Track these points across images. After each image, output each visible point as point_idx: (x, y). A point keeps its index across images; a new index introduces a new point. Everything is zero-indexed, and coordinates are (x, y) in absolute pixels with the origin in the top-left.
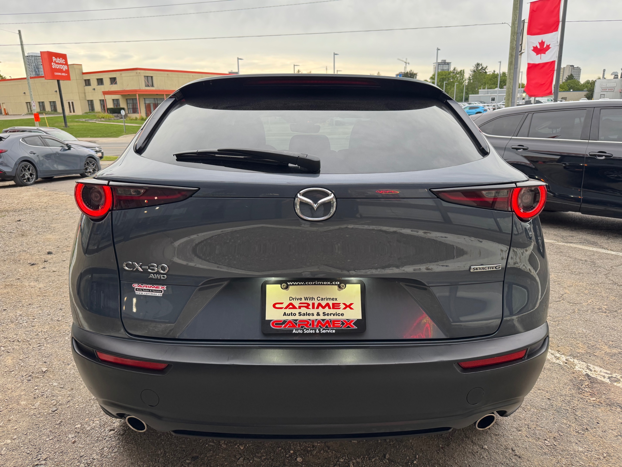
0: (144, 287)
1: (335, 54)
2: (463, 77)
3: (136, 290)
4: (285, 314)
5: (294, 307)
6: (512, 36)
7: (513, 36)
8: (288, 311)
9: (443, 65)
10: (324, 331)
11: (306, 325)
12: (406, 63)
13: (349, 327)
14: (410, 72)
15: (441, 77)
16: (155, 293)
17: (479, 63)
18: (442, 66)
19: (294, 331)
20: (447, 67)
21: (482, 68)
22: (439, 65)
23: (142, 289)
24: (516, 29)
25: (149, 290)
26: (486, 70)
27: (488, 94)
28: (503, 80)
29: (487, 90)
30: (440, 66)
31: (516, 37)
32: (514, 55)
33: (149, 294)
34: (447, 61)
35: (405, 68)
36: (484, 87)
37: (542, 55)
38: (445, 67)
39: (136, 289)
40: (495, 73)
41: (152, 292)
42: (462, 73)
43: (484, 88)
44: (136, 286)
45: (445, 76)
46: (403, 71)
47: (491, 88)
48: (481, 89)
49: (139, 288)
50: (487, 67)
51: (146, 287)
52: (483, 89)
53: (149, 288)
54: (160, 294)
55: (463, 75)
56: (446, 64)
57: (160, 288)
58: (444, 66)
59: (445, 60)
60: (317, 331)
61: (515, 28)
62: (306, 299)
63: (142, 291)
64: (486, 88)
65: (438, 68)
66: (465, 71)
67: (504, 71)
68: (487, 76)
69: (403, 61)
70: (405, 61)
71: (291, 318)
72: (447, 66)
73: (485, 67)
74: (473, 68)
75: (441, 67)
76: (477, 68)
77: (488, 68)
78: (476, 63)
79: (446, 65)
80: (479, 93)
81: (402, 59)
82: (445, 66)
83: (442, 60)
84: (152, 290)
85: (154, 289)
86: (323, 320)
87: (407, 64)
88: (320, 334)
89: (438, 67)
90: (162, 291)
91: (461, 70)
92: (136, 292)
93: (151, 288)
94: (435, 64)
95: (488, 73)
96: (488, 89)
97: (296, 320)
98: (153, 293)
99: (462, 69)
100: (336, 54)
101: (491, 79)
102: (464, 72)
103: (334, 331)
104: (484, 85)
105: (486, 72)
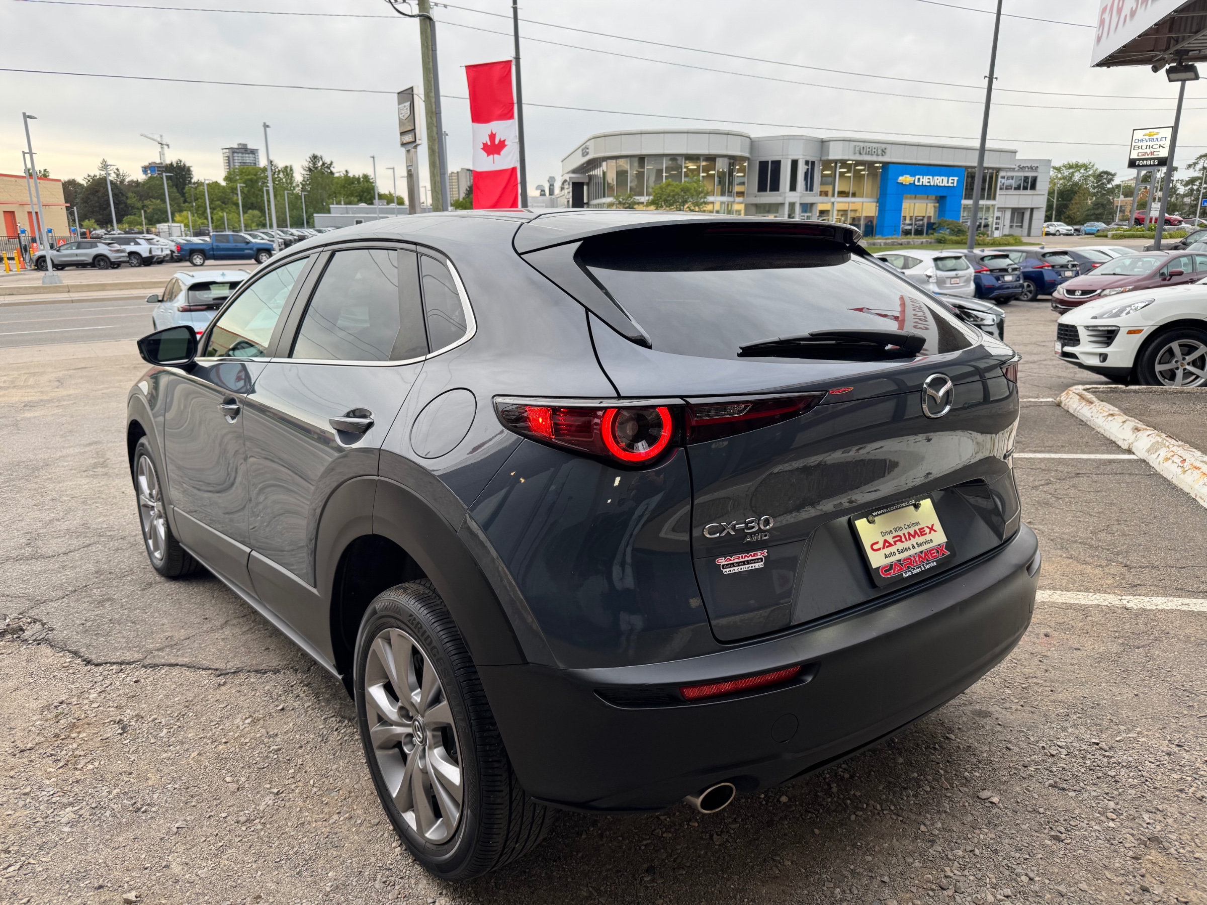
0: (735, 559)
1: (26, 117)
2: (291, 180)
3: (723, 568)
4: (886, 557)
5: (891, 545)
6: (429, 118)
7: (431, 118)
8: (888, 551)
9: (242, 153)
10: (928, 567)
11: (910, 564)
12: (162, 144)
13: (943, 554)
14: (177, 163)
15: (246, 177)
16: (753, 565)
17: (316, 153)
18: (240, 155)
19: (905, 575)
20: (251, 158)
21: (324, 164)
22: (234, 152)
23: (733, 564)
24: (434, 106)
25: (744, 562)
26: (332, 169)
27: (347, 213)
28: (367, 189)
29: (345, 206)
30: (236, 155)
31: (434, 120)
32: (437, 151)
33: (745, 568)
34: (249, 147)
35: (162, 154)
36: (338, 200)
37: (496, 156)
38: (248, 159)
39: (723, 566)
40: (349, 175)
41: (748, 564)
42: (288, 171)
43: (339, 203)
44: (722, 561)
45: (255, 175)
46: (158, 161)
47: (350, 203)
48: (333, 204)
49: (727, 563)
50: (332, 163)
51: (739, 559)
52: (337, 204)
53: (744, 560)
54: (760, 564)
55: (292, 176)
56: (249, 151)
57: (759, 555)
58: (244, 155)
59: (246, 145)
60: (923, 569)
61: (431, 103)
62: (896, 530)
63: (734, 566)
64: (343, 203)
65: (234, 160)
66: (294, 168)
67: (365, 173)
68: (336, 180)
69: (154, 140)
70: (159, 140)
71: (893, 559)
72: (251, 155)
73: (329, 163)
74: (306, 164)
75: (238, 158)
76: (314, 164)
77: (334, 165)
78: (310, 154)
79: (249, 153)
80: (332, 210)
81: (151, 136)
82: (247, 155)
83: (239, 144)
84: (747, 561)
85: (751, 558)
86: (921, 552)
87: (165, 147)
88: (926, 570)
89: (233, 157)
90: (762, 559)
91: (287, 167)
92: (724, 570)
93: (747, 559)
94: (225, 151)
95: (337, 175)
96: (346, 204)
97: (900, 560)
98: (750, 565)
99: (288, 165)
100: (30, 117)
101: (344, 187)
102: (291, 170)
103: (935, 563)
104: (334, 195)
105: (332, 173)
